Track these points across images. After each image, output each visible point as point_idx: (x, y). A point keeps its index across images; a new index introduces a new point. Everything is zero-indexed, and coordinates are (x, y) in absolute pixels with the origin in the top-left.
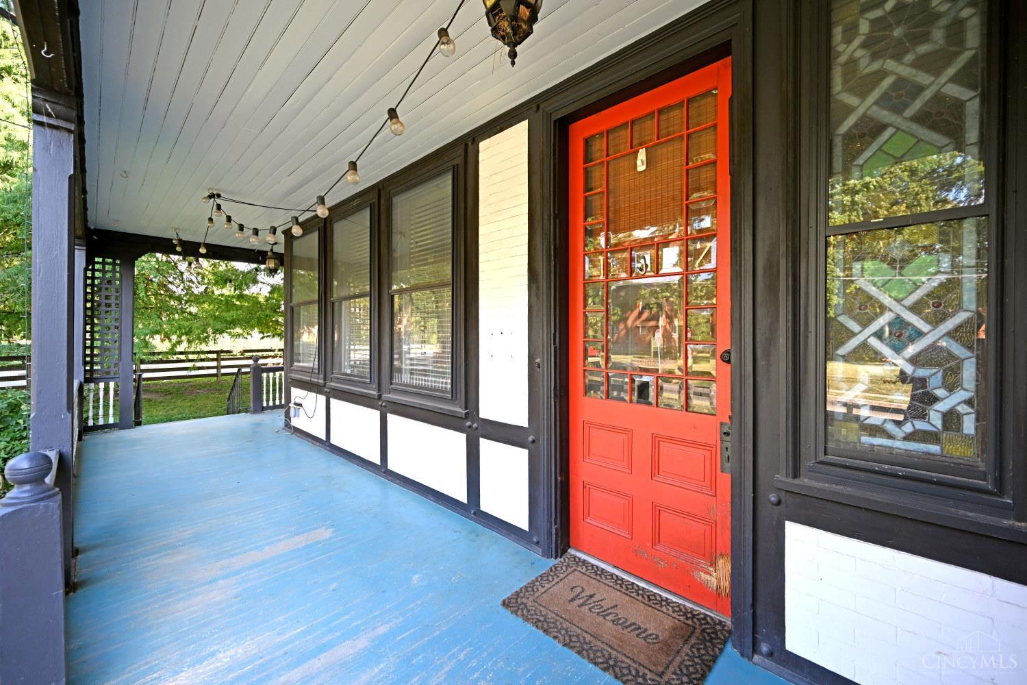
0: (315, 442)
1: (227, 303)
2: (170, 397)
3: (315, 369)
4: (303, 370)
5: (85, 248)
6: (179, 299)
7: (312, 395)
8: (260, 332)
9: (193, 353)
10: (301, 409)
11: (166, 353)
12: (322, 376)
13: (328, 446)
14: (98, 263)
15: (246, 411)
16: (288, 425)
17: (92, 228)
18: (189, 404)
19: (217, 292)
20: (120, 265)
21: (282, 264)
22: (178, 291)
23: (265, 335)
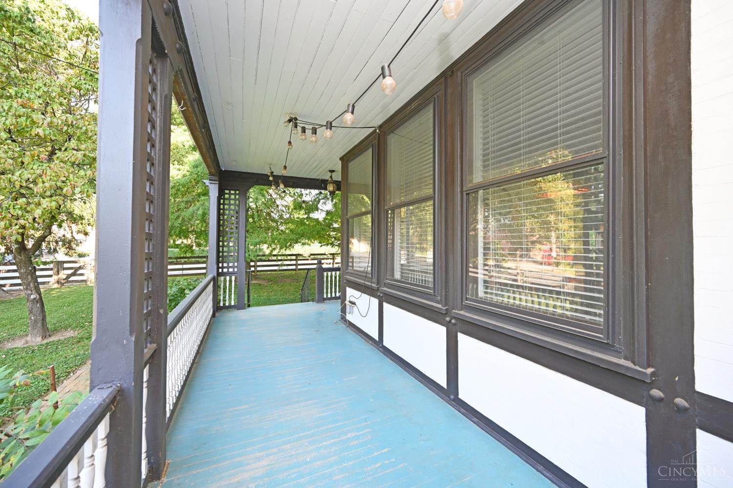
0: (368, 340)
1: (301, 222)
2: (271, 283)
3: (369, 274)
4: (357, 274)
5: (217, 182)
6: (276, 222)
7: (365, 297)
8: (319, 243)
9: (281, 255)
10: (355, 308)
11: (268, 256)
12: (375, 280)
13: (381, 347)
14: (227, 194)
15: (313, 300)
16: (343, 318)
17: (223, 170)
18: (280, 289)
19: (296, 216)
20: (238, 194)
21: (339, 189)
22: (276, 217)
23: (322, 244)
